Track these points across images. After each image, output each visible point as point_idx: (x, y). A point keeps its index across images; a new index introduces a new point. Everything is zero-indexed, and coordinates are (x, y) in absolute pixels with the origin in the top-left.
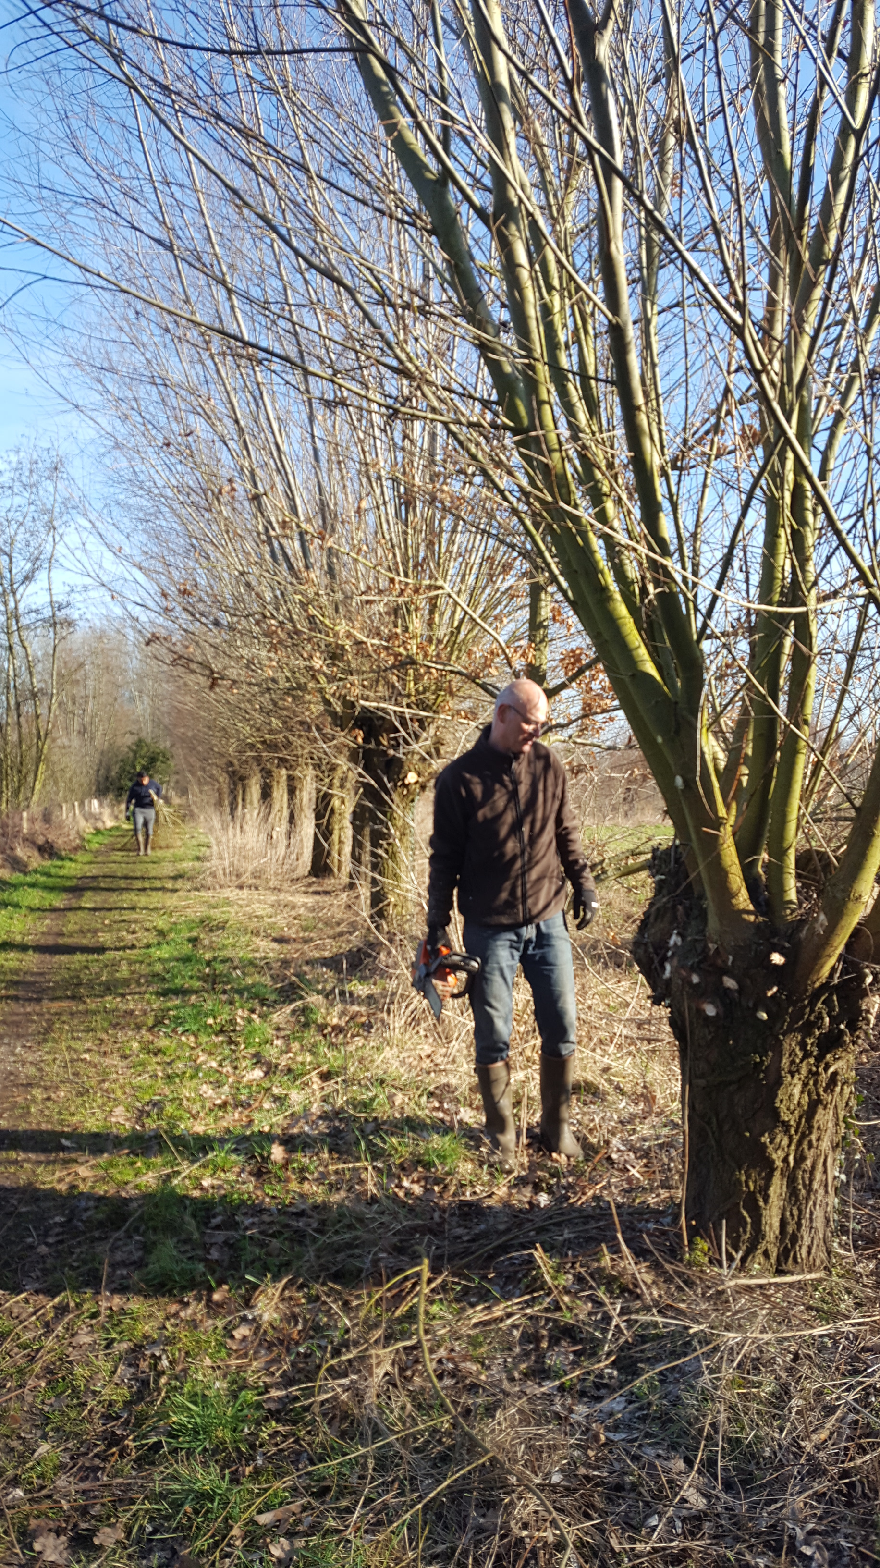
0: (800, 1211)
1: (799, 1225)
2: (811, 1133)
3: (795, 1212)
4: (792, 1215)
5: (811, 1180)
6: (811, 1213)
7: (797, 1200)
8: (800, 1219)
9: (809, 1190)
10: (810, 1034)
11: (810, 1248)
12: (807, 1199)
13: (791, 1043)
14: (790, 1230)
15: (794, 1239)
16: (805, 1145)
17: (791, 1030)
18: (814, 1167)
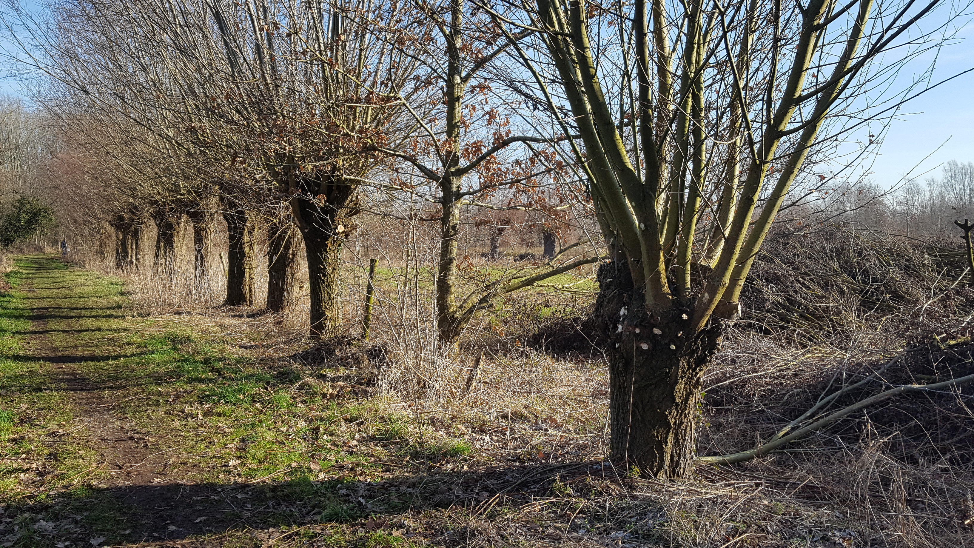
0: (680, 450)
1: (679, 457)
2: (686, 410)
3: (678, 451)
4: (676, 452)
5: (685, 434)
6: (685, 451)
7: (679, 444)
8: (680, 454)
9: (684, 439)
10: (692, 357)
11: (684, 469)
12: (683, 444)
13: (683, 362)
14: (675, 459)
15: (678, 464)
16: (683, 417)
17: (684, 355)
18: (686, 428)
